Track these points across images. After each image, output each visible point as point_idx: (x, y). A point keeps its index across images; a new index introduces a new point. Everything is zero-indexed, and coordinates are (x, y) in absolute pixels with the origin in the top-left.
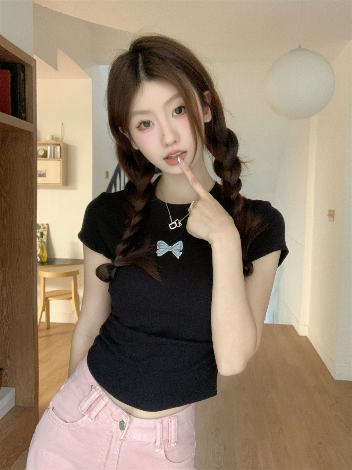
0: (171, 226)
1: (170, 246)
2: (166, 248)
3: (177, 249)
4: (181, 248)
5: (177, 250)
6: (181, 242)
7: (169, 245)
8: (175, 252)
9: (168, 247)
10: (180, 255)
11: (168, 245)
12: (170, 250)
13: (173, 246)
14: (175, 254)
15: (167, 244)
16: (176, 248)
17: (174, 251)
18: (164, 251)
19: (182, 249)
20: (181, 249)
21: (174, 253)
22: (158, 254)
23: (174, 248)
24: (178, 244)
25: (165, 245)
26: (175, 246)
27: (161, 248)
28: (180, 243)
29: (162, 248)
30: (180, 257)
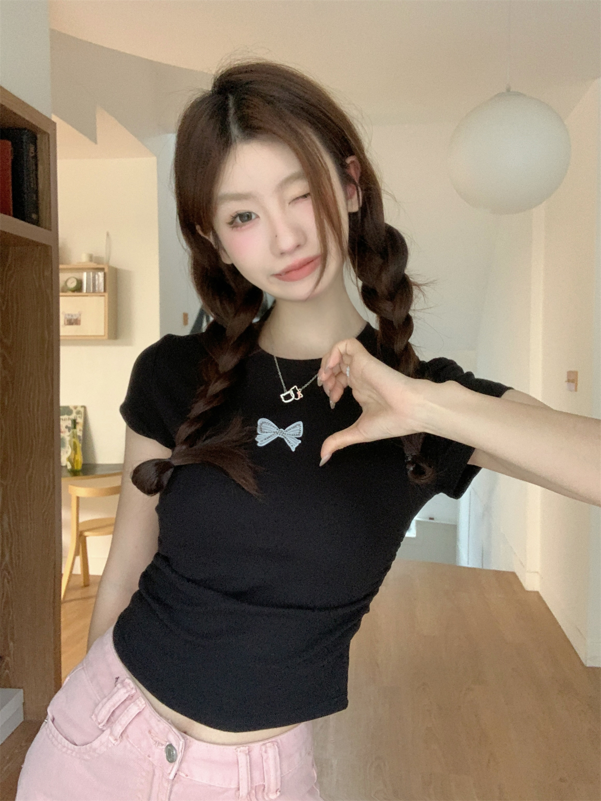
0: (284, 397)
1: (282, 430)
2: (274, 432)
3: (292, 435)
4: (300, 433)
5: (293, 437)
6: (301, 423)
7: (280, 427)
8: (289, 439)
9: (278, 431)
10: (297, 445)
11: (277, 428)
12: (281, 436)
13: (287, 429)
14: (290, 442)
15: (276, 426)
16: (291, 433)
17: (287, 437)
18: (269, 437)
19: (301, 435)
20: (299, 435)
21: (288, 441)
22: (257, 442)
23: (287, 433)
24: (296, 426)
25: (272, 427)
26: (290, 429)
27: (264, 432)
28: (299, 425)
29: (267, 432)
30: (296, 448)
